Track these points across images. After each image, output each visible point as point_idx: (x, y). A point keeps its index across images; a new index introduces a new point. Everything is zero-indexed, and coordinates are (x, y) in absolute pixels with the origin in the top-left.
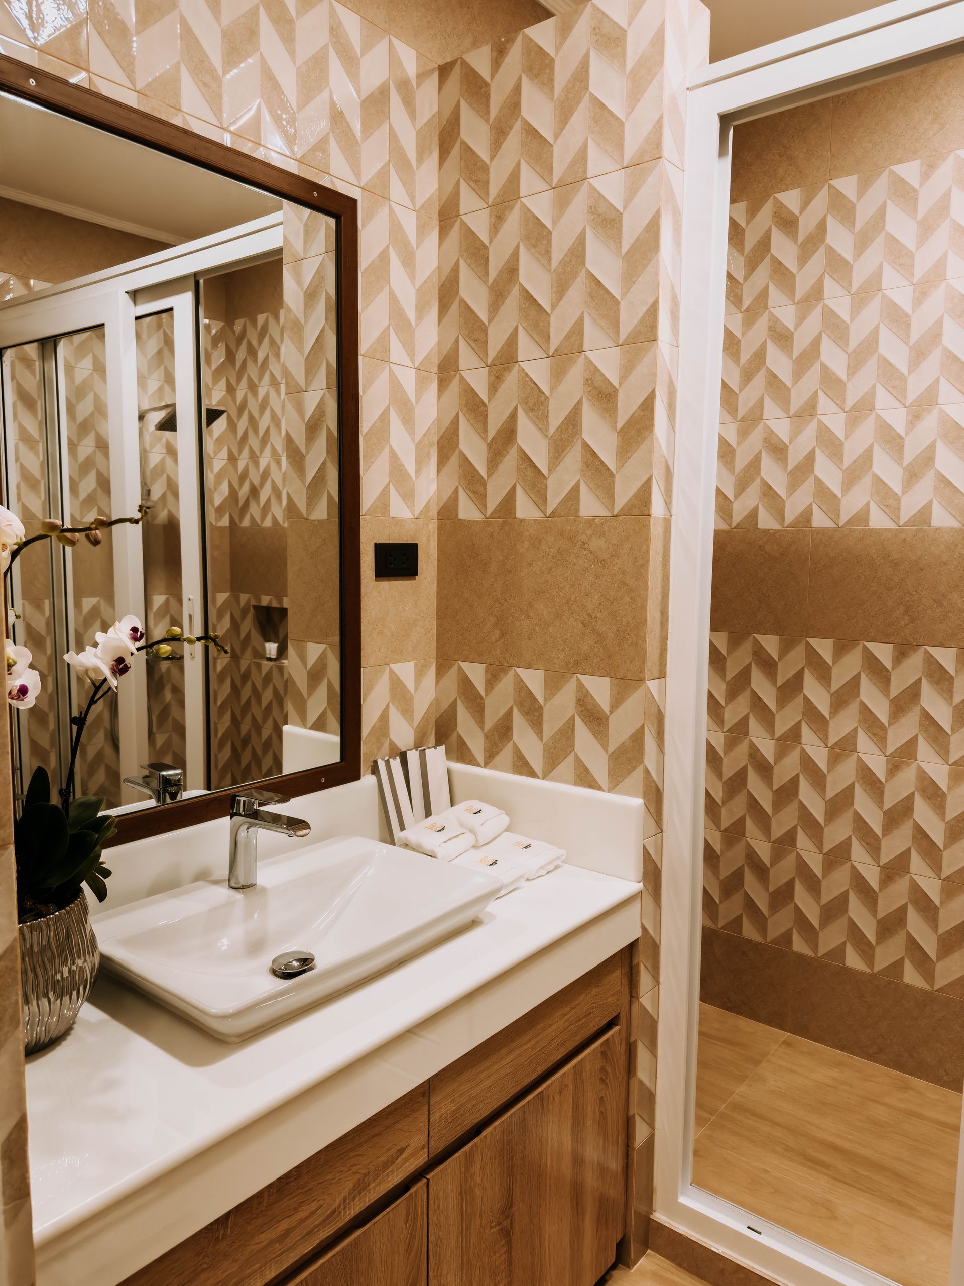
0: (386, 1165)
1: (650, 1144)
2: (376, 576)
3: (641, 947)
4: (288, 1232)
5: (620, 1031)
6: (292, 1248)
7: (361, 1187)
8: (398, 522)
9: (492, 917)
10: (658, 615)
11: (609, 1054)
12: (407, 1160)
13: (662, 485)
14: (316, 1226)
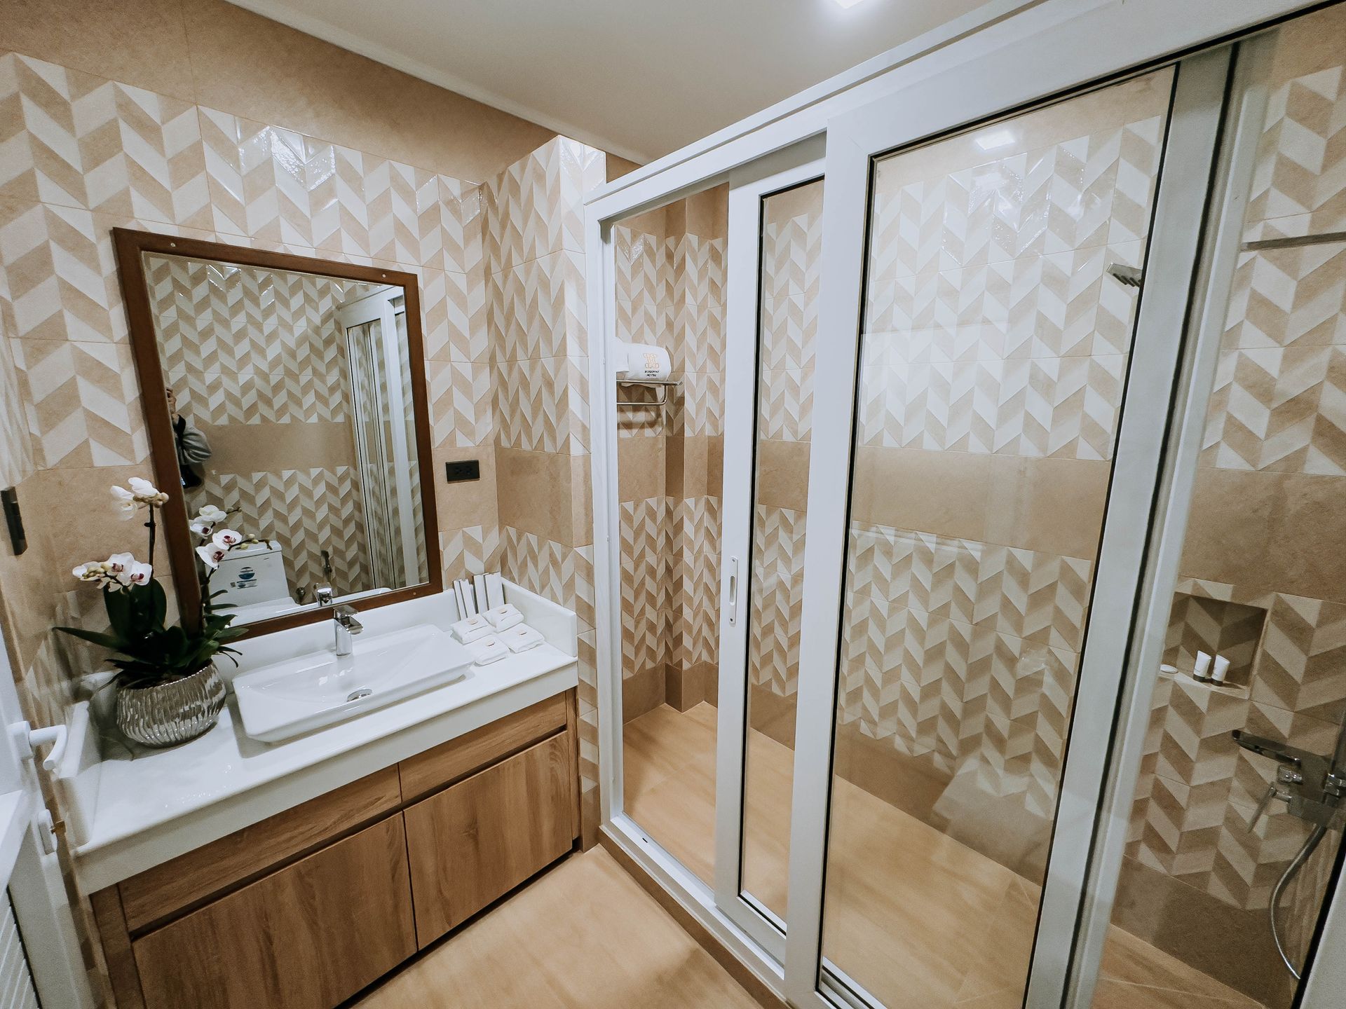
0: (366, 807)
1: (596, 791)
2: (448, 481)
3: (579, 690)
4: (292, 838)
5: (567, 734)
6: (296, 845)
7: (348, 816)
8: (465, 449)
9: (473, 675)
10: (582, 511)
11: (557, 745)
12: (382, 804)
13: (579, 436)
14: (315, 835)
